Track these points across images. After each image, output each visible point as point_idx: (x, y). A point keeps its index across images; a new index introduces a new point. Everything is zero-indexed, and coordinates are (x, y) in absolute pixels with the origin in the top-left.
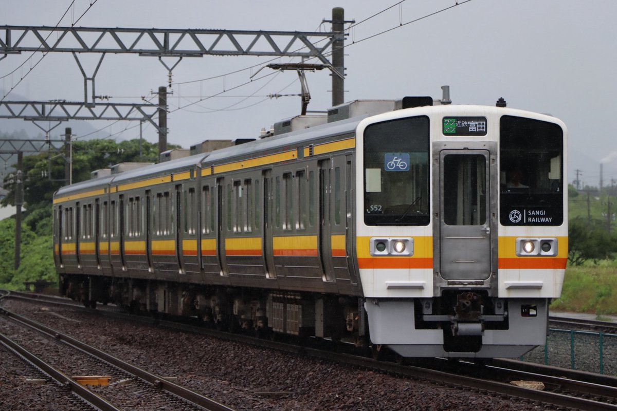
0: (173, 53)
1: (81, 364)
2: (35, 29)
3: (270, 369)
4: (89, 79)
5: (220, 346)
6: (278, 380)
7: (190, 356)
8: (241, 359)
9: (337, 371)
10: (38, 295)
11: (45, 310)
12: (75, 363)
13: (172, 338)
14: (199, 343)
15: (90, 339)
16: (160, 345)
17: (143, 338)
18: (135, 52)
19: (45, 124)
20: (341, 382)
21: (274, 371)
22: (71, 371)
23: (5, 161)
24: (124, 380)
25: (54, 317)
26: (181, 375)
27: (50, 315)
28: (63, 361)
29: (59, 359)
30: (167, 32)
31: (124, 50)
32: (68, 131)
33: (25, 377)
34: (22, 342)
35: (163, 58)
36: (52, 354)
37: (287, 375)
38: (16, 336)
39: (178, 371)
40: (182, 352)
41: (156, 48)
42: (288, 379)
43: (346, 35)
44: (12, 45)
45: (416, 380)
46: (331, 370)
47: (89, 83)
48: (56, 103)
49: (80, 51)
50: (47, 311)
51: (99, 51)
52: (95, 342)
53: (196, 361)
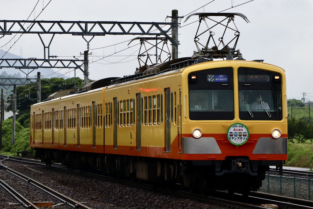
0: (89, 34)
1: (39, 195)
2: (19, 22)
3: (137, 198)
4: (47, 47)
5: (112, 186)
6: (141, 203)
7: (97, 191)
8: (123, 192)
9: (171, 199)
10: (23, 158)
11: (25, 167)
12: (36, 195)
13: (88, 181)
14: (102, 184)
15: (45, 182)
16: (82, 185)
17: (73, 181)
18: (70, 33)
19: (26, 71)
20: (173, 205)
21: (139, 199)
22: (34, 199)
23: (7, 89)
24: (60, 204)
25: (29, 170)
26: (90, 202)
27: (27, 169)
28: (30, 194)
29: (28, 192)
30: (86, 23)
31: (64, 32)
32: (39, 74)
33: (9, 202)
34: (10, 184)
35: (84, 36)
36: (25, 190)
37: (146, 201)
38: (8, 180)
39: (88, 199)
40: (93, 189)
41: (81, 31)
42: (146, 203)
43: (179, 24)
44: (7, 30)
45: (211, 203)
46: (168, 198)
47: (47, 49)
48: (31, 60)
49: (42, 33)
50: (27, 167)
51: (51, 33)
52: (48, 184)
53: (100, 193)
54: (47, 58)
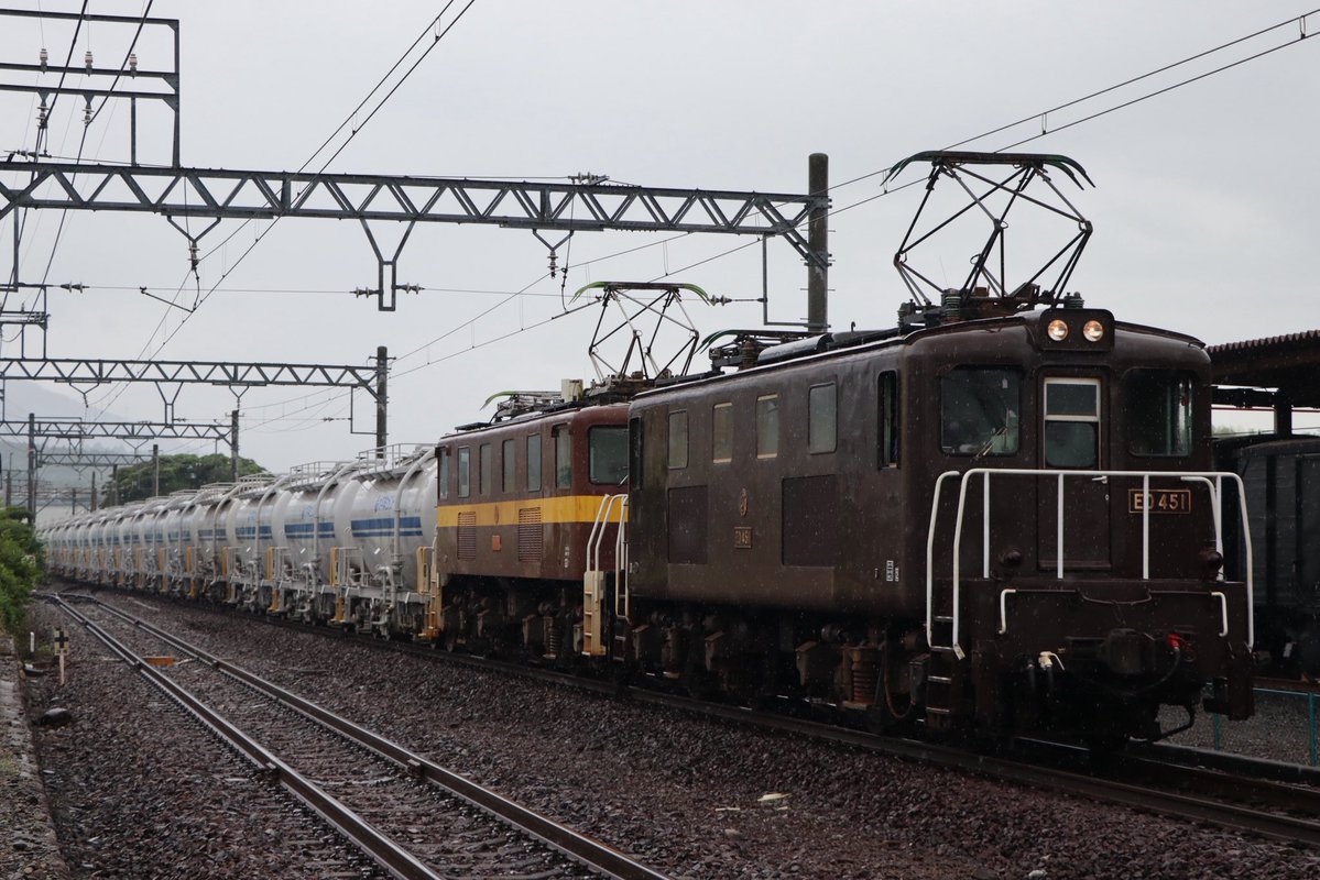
0: (241, 383)
1: (154, 646)
2: (124, 362)
3: (315, 651)
4: (169, 405)
7: (250, 639)
8: (292, 642)
12: (148, 646)
15: (164, 625)
16: (225, 630)
17: (211, 624)
18: (209, 381)
19: (134, 442)
21: (318, 652)
22: (145, 652)
23: (102, 473)
24: (188, 660)
26: (236, 656)
28: (139, 643)
29: (136, 641)
30: (236, 365)
31: (199, 380)
32: (156, 447)
33: (104, 657)
34: (106, 627)
36: (130, 638)
38: (102, 621)
39: (235, 653)
40: (243, 636)
41: (227, 379)
43: (388, 369)
44: (104, 376)
47: (169, 407)
48: (144, 425)
49: (161, 381)
51: (178, 381)
52: (168, 627)
53: (254, 644)
54: (169, 422)
